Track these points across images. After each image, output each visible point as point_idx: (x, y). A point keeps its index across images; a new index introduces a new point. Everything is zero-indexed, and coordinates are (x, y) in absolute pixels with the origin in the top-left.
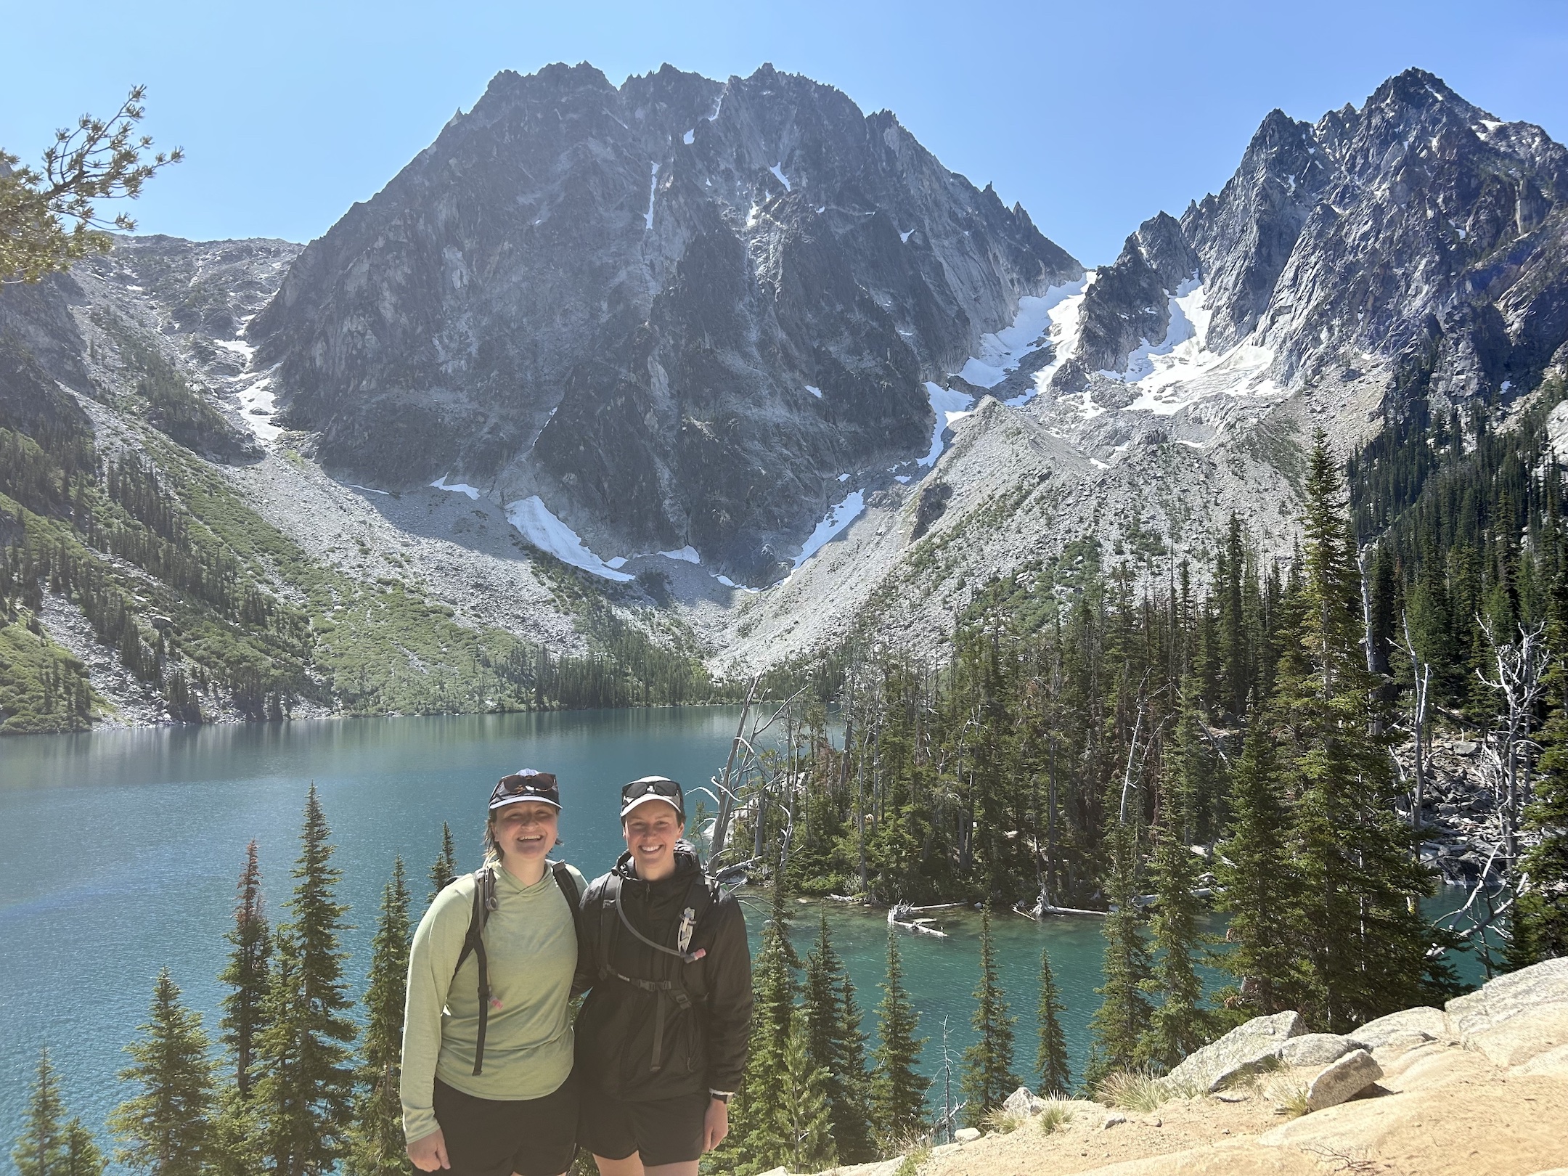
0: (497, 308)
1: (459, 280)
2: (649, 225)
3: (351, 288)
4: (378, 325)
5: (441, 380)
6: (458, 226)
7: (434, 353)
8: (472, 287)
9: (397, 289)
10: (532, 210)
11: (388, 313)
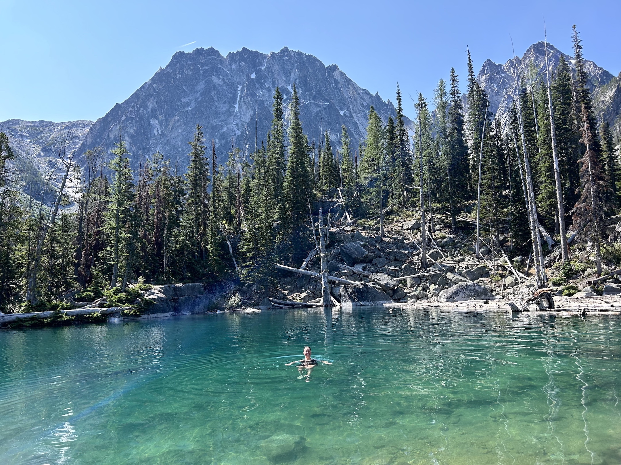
0: (173, 142)
1: (157, 132)
2: (237, 109)
3: (112, 136)
6: (156, 110)
7: (146, 161)
8: (162, 135)
9: (131, 136)
10: (188, 104)
11: (127, 146)
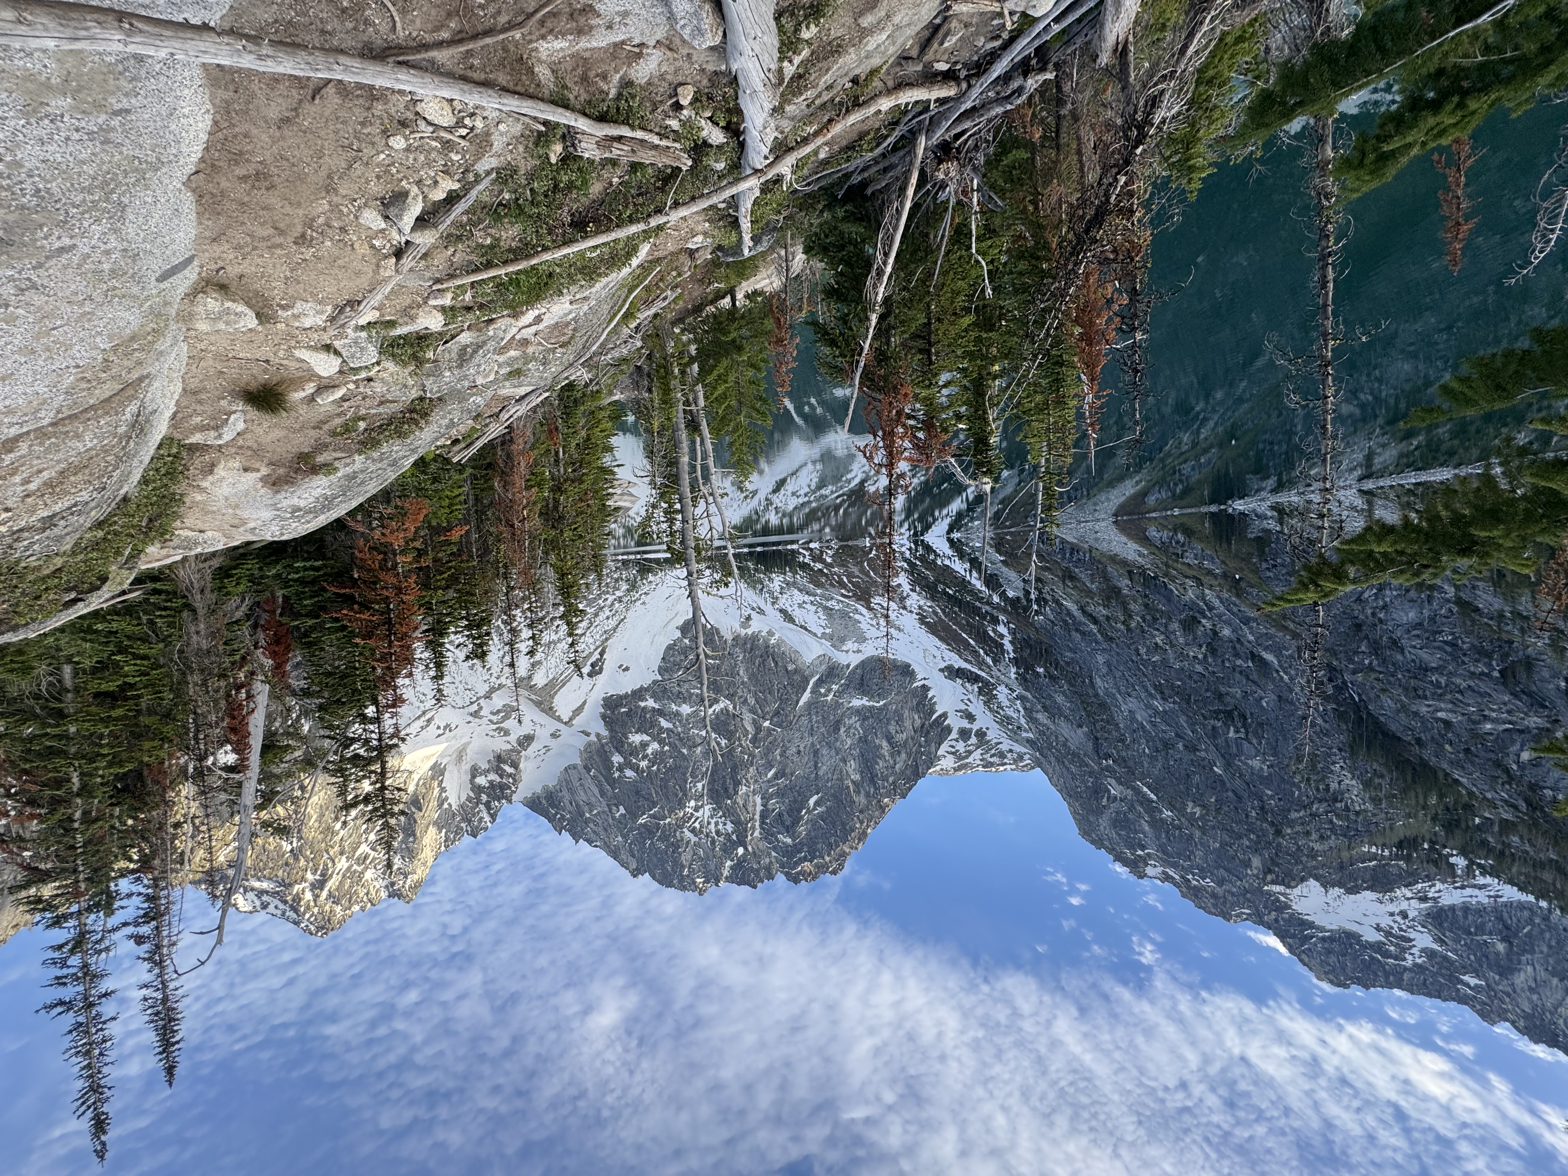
0: (833, 752)
1: (852, 765)
3: (903, 755)
4: (889, 738)
5: (858, 712)
7: (861, 726)
8: (844, 761)
9: (881, 757)
10: (817, 803)
11: (885, 744)
